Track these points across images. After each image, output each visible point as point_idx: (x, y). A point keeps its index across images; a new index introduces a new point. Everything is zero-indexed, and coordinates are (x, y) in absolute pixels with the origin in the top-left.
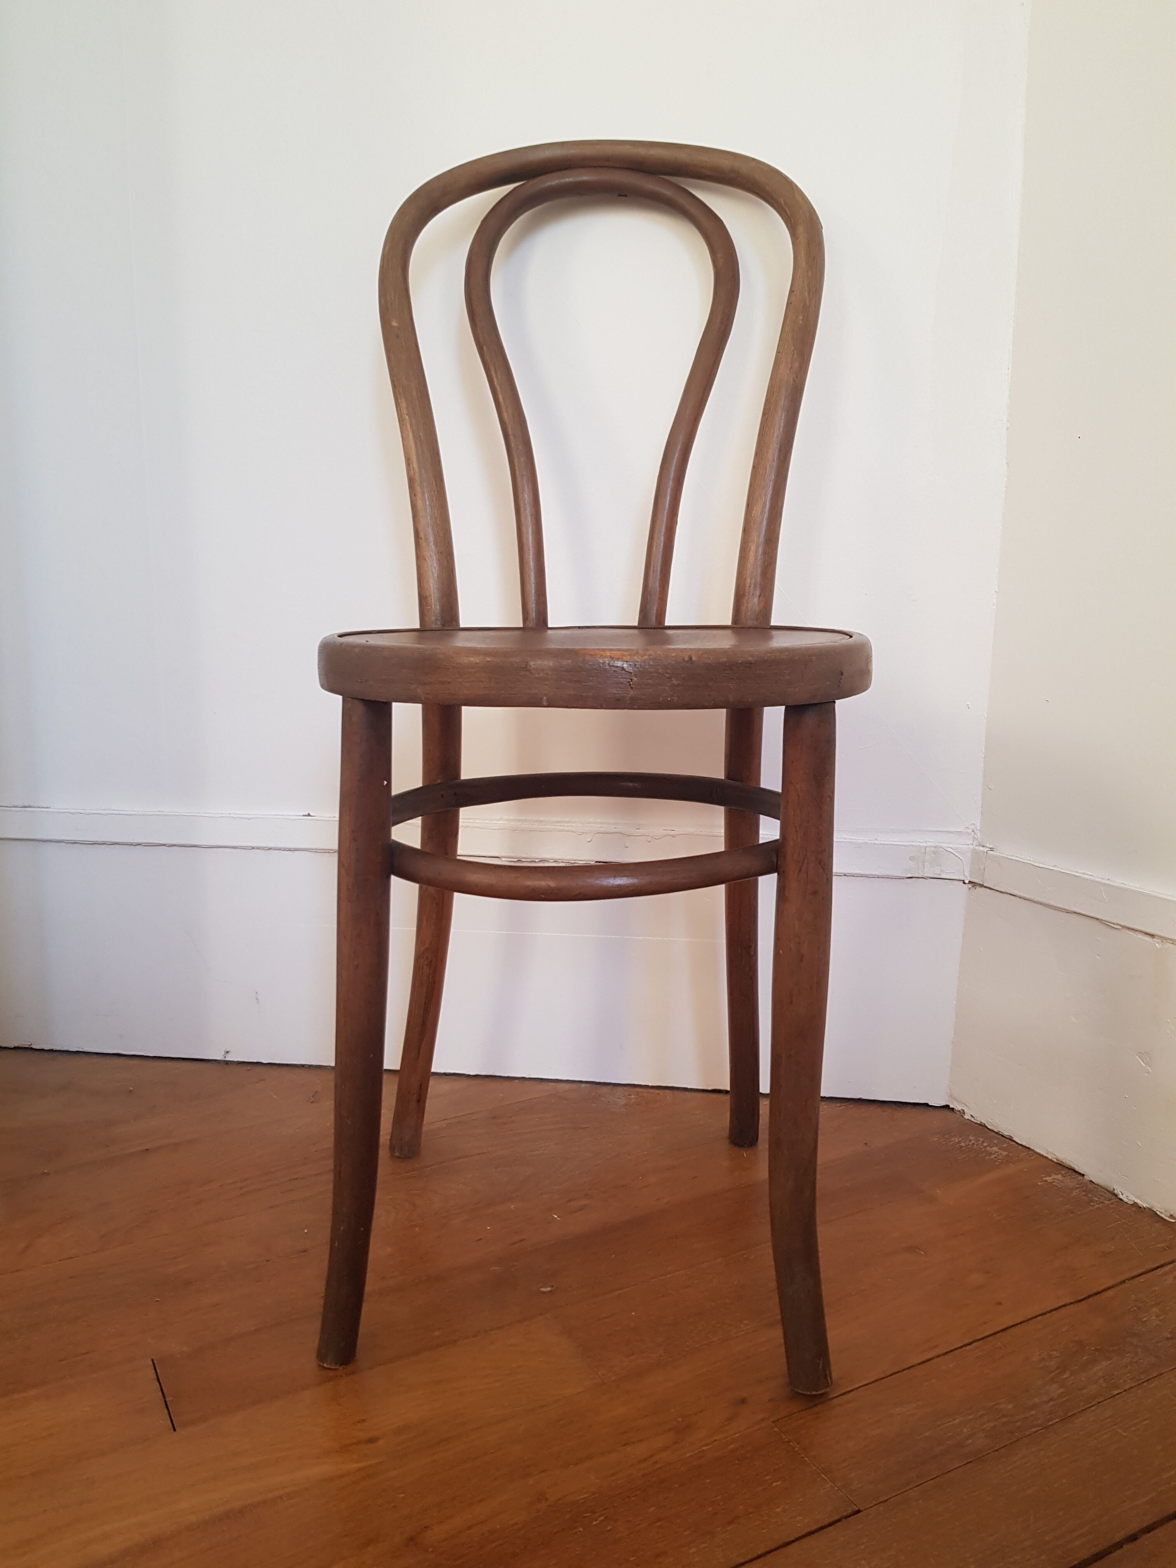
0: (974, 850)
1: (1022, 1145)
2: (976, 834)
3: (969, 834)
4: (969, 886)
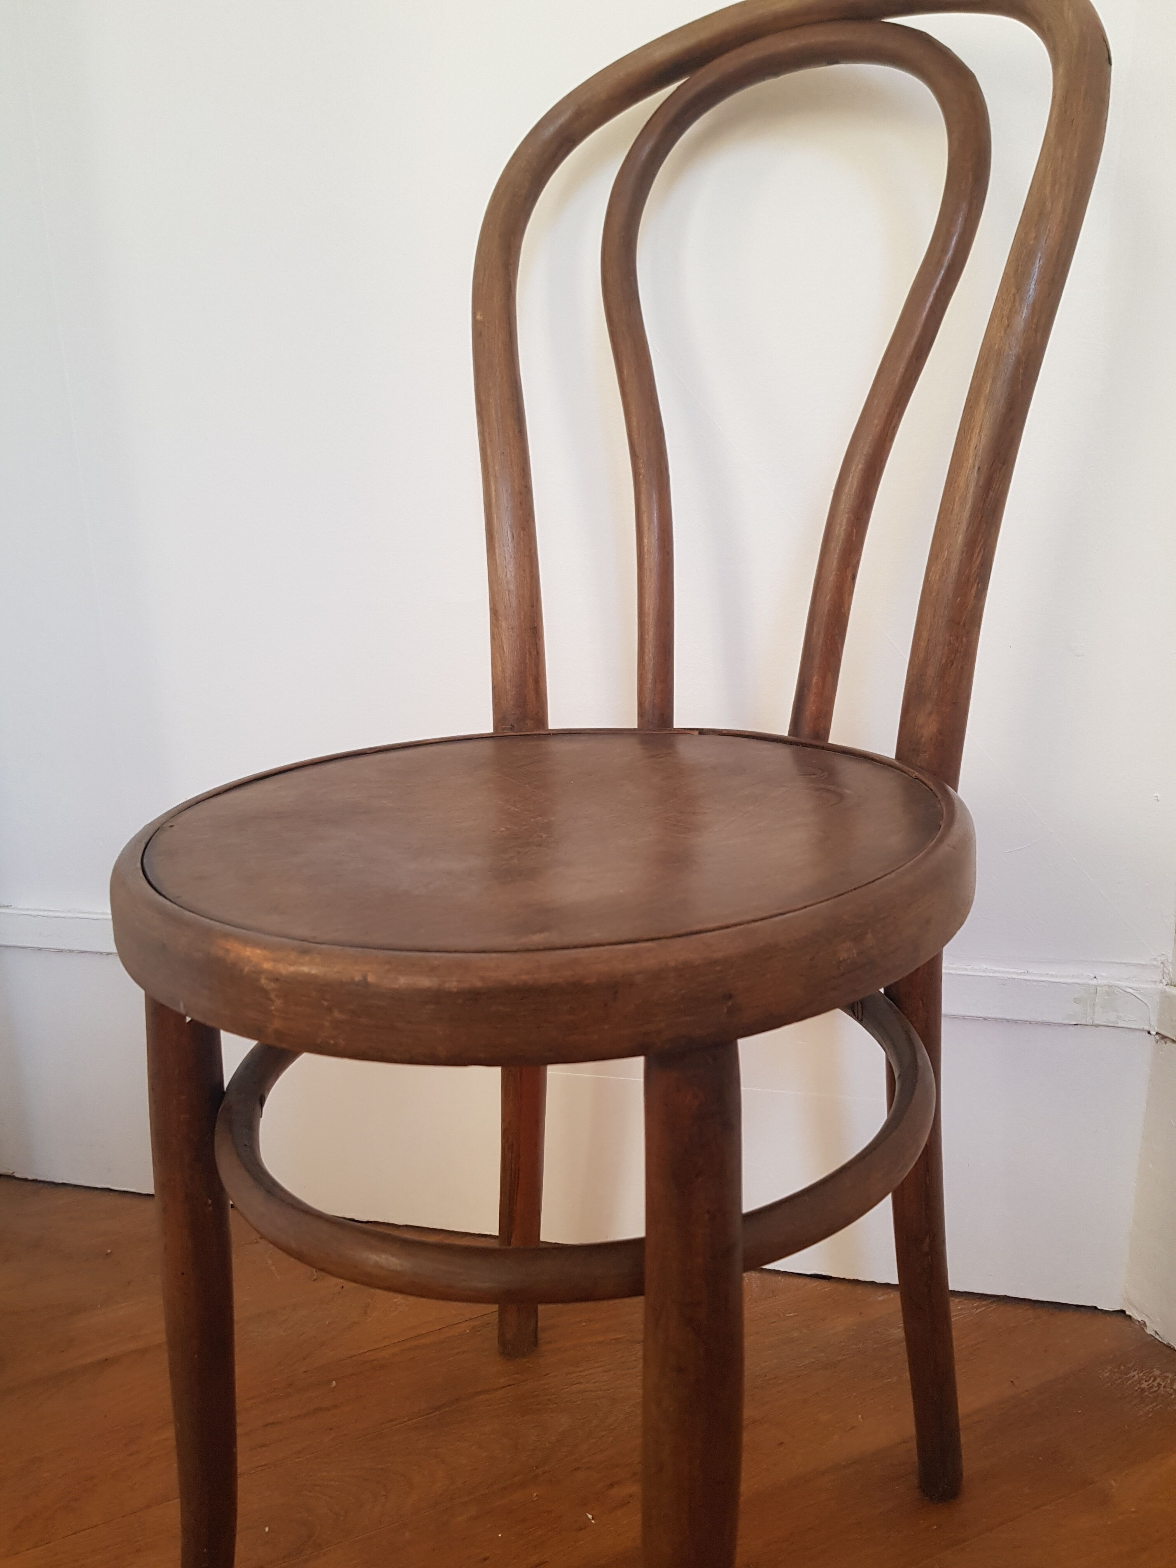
0: (1163, 992)
3: (1157, 967)
4: (1155, 1038)
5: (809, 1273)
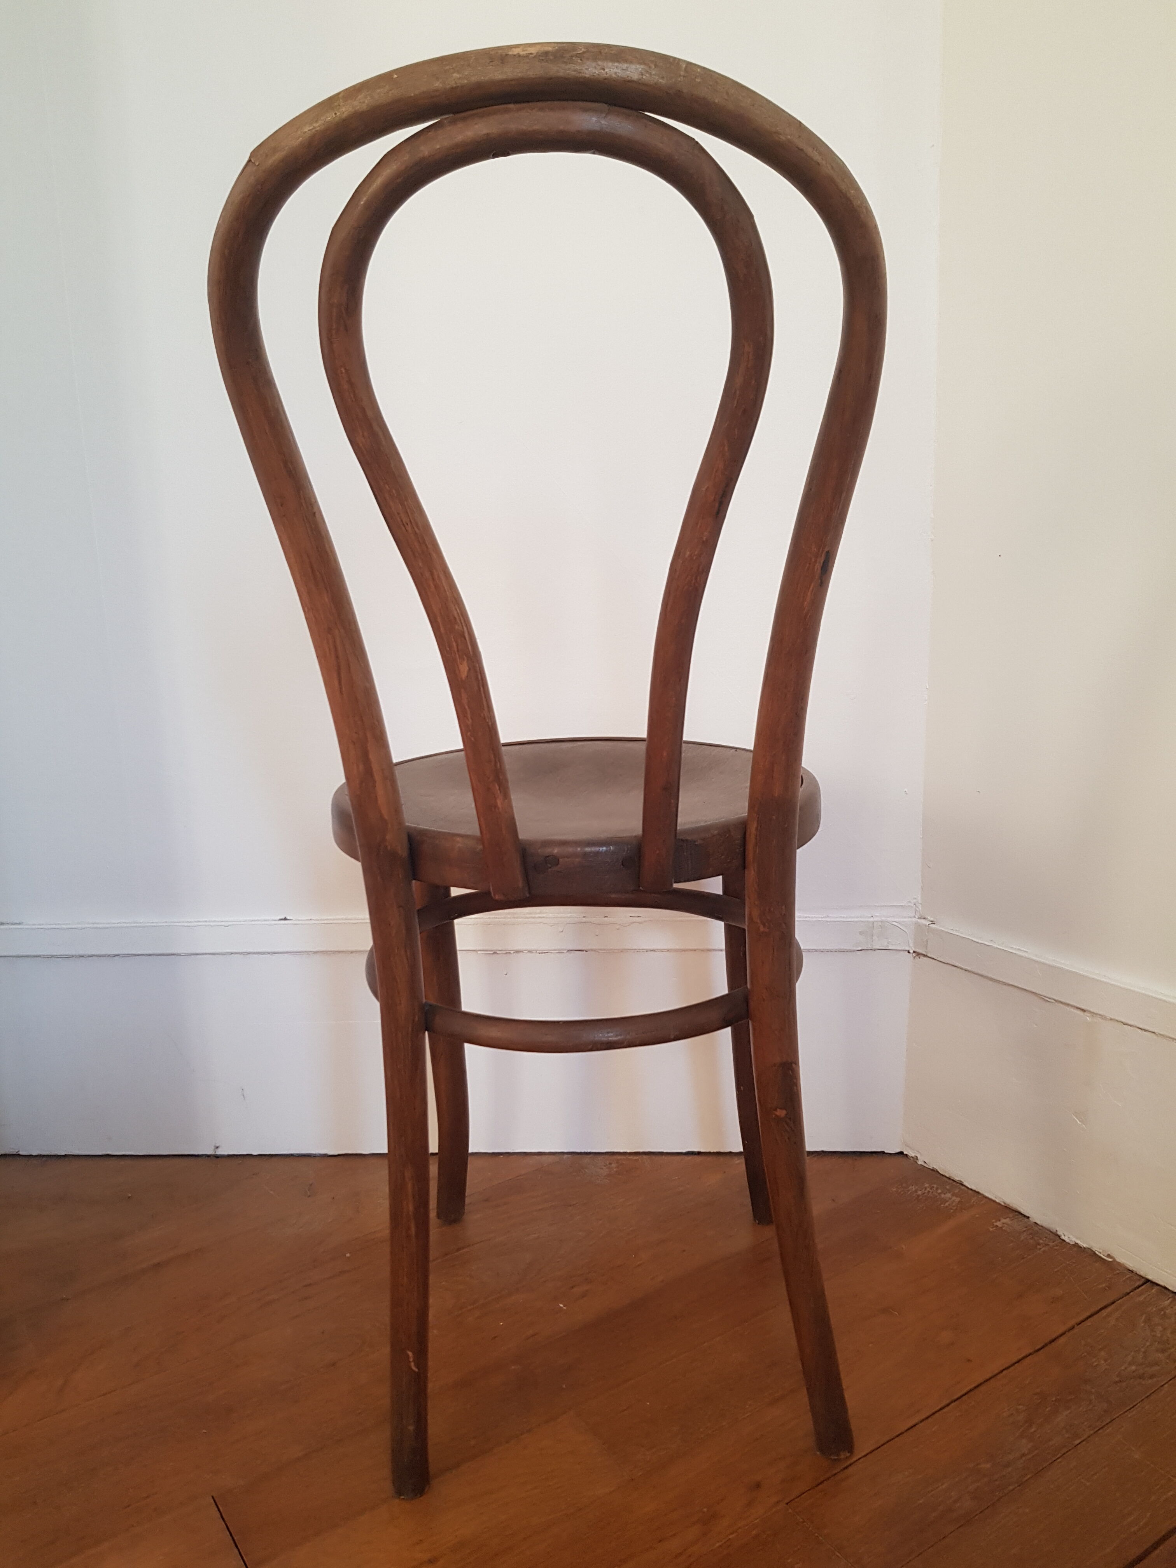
0: (917, 923)
1: (971, 1189)
2: (918, 907)
3: (911, 907)
4: (914, 956)
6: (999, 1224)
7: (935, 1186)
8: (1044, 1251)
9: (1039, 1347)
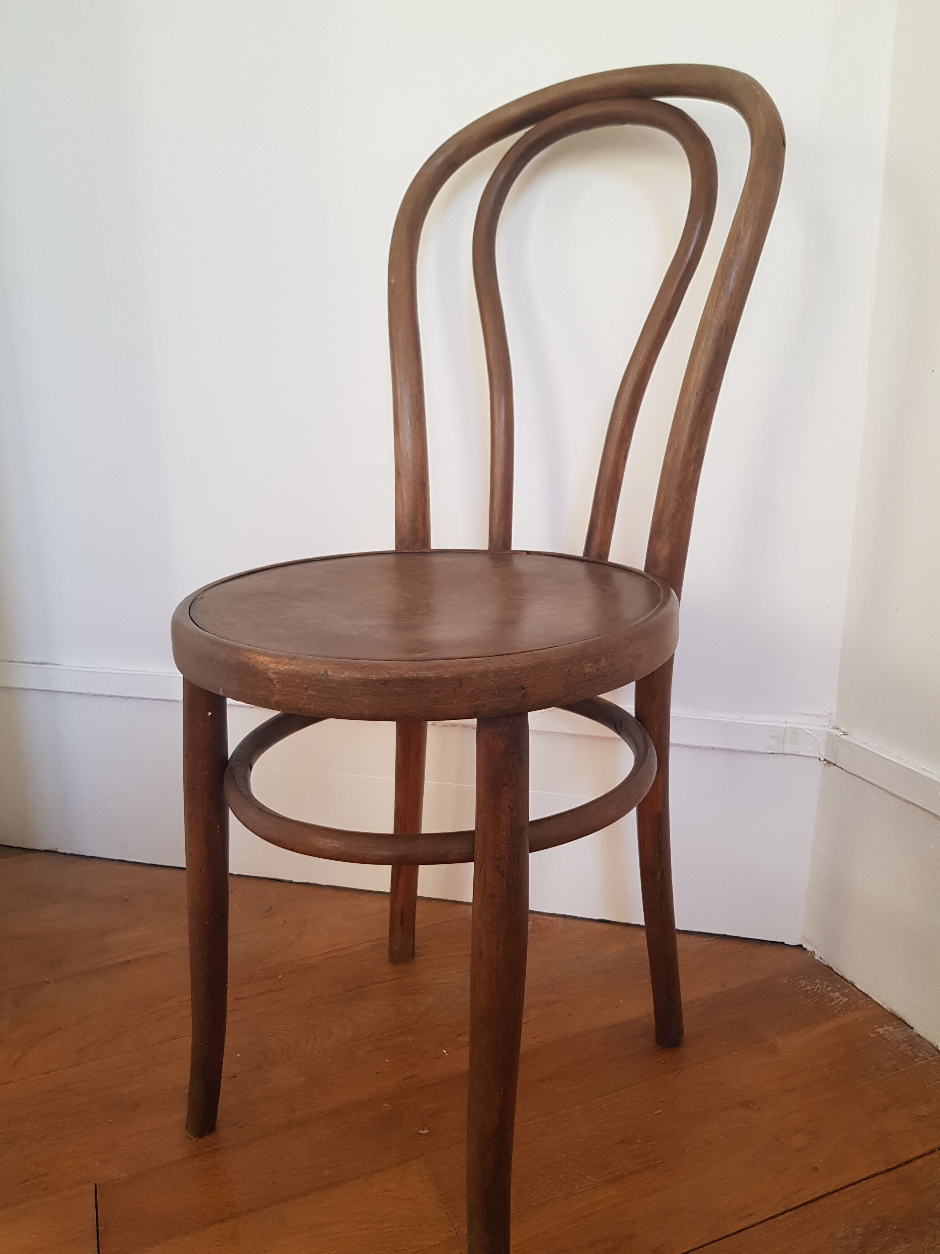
0: (829, 733)
1: (861, 992)
2: (832, 718)
3: (825, 716)
4: (824, 763)
5: (596, 918)
6: (881, 1030)
7: (826, 983)
8: (921, 1065)
9: (893, 1166)
